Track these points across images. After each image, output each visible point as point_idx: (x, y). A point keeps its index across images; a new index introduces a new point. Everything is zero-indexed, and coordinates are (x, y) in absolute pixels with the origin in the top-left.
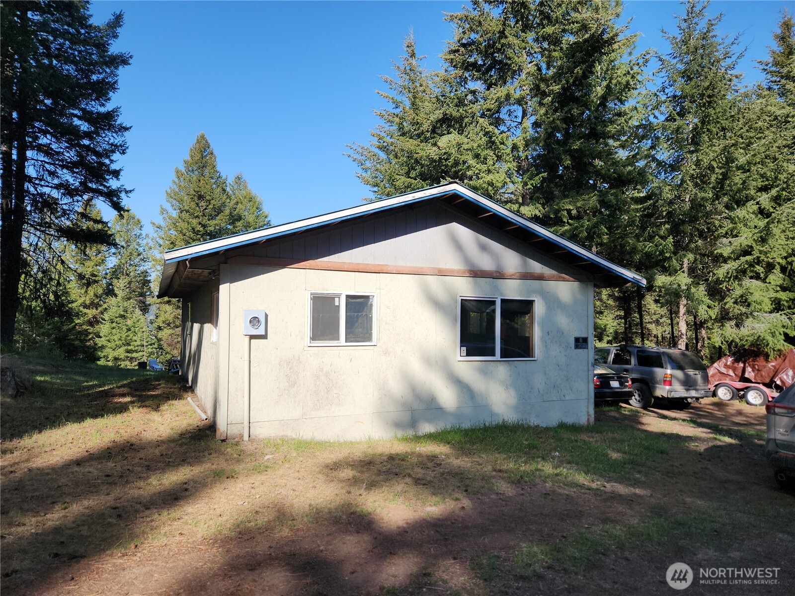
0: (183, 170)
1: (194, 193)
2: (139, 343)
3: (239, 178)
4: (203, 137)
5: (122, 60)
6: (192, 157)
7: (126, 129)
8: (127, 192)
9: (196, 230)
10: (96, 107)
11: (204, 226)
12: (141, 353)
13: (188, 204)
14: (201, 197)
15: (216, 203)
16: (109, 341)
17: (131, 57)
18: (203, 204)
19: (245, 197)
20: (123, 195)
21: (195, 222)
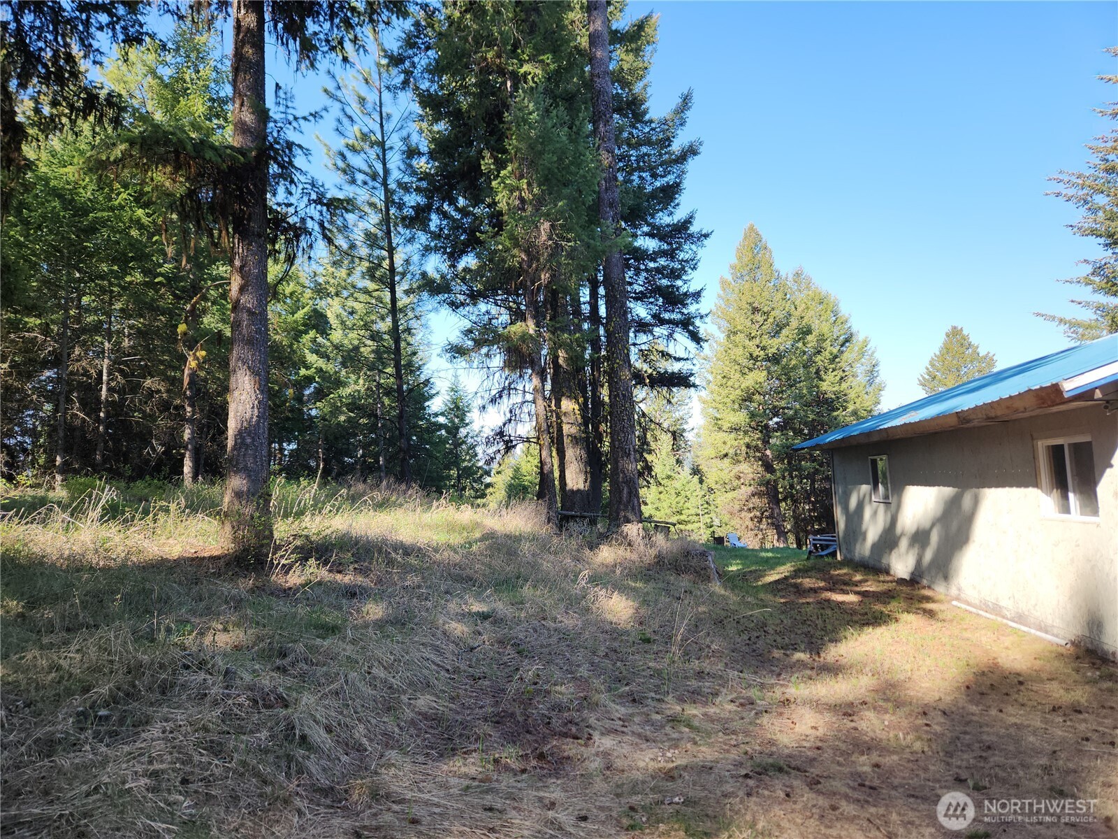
0: (729, 278)
1: (748, 306)
2: (693, 511)
3: (798, 275)
4: (752, 228)
5: (691, 151)
6: (740, 258)
7: (706, 236)
8: (702, 317)
9: (754, 355)
10: (664, 219)
11: (764, 349)
12: (696, 525)
13: (742, 322)
14: (755, 310)
15: (778, 314)
16: (657, 509)
17: (701, 144)
18: (759, 318)
19: (813, 299)
20: (697, 322)
21: (752, 345)
